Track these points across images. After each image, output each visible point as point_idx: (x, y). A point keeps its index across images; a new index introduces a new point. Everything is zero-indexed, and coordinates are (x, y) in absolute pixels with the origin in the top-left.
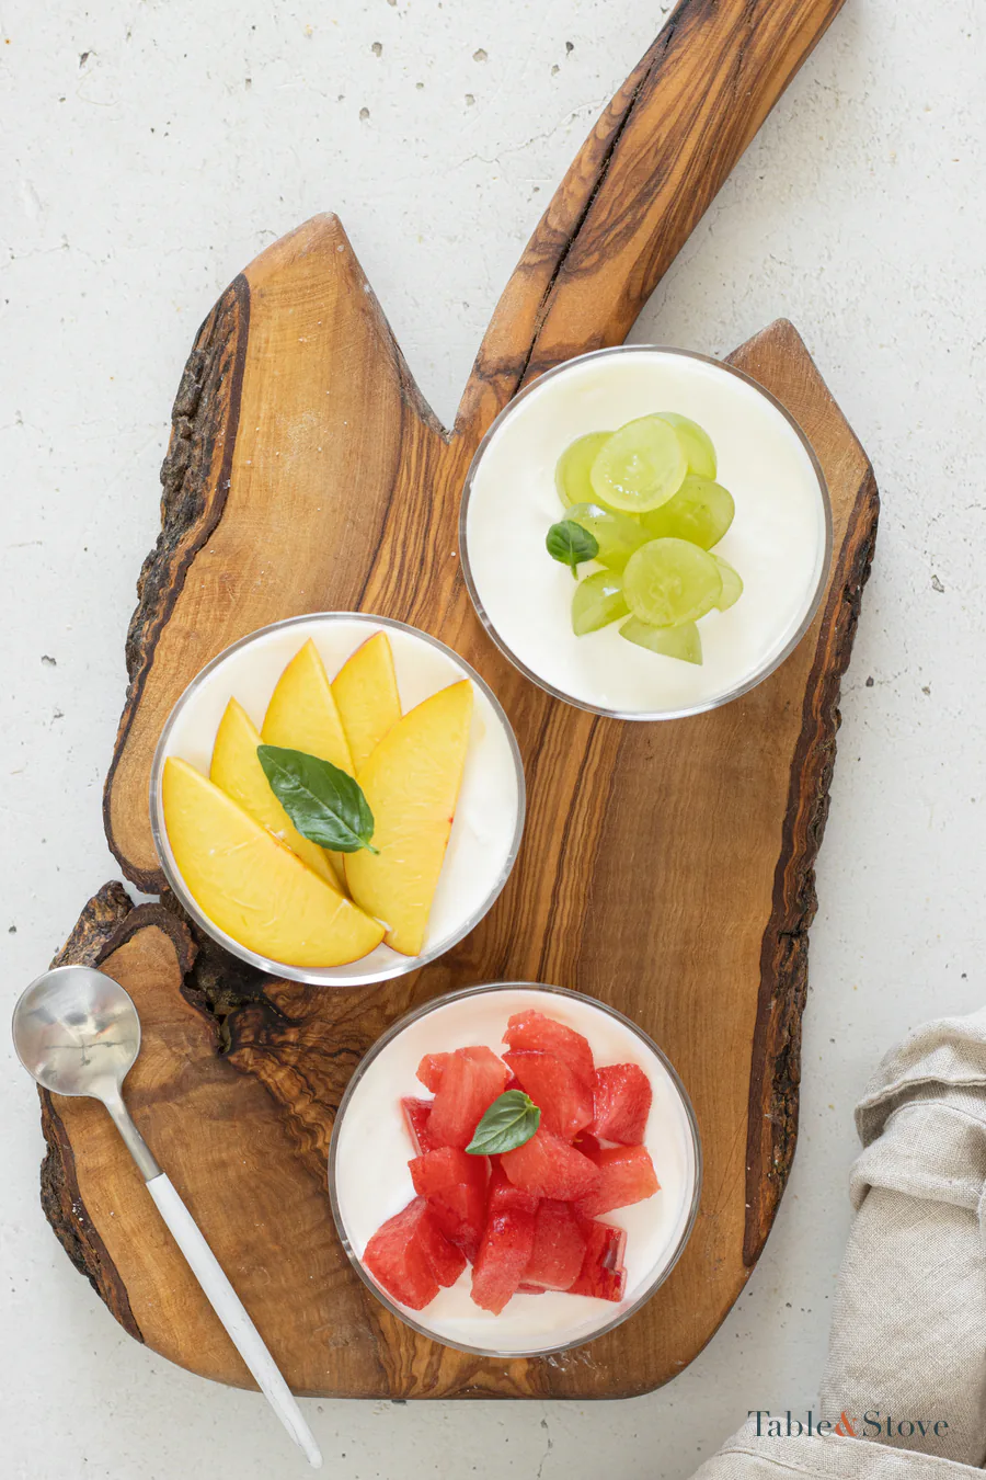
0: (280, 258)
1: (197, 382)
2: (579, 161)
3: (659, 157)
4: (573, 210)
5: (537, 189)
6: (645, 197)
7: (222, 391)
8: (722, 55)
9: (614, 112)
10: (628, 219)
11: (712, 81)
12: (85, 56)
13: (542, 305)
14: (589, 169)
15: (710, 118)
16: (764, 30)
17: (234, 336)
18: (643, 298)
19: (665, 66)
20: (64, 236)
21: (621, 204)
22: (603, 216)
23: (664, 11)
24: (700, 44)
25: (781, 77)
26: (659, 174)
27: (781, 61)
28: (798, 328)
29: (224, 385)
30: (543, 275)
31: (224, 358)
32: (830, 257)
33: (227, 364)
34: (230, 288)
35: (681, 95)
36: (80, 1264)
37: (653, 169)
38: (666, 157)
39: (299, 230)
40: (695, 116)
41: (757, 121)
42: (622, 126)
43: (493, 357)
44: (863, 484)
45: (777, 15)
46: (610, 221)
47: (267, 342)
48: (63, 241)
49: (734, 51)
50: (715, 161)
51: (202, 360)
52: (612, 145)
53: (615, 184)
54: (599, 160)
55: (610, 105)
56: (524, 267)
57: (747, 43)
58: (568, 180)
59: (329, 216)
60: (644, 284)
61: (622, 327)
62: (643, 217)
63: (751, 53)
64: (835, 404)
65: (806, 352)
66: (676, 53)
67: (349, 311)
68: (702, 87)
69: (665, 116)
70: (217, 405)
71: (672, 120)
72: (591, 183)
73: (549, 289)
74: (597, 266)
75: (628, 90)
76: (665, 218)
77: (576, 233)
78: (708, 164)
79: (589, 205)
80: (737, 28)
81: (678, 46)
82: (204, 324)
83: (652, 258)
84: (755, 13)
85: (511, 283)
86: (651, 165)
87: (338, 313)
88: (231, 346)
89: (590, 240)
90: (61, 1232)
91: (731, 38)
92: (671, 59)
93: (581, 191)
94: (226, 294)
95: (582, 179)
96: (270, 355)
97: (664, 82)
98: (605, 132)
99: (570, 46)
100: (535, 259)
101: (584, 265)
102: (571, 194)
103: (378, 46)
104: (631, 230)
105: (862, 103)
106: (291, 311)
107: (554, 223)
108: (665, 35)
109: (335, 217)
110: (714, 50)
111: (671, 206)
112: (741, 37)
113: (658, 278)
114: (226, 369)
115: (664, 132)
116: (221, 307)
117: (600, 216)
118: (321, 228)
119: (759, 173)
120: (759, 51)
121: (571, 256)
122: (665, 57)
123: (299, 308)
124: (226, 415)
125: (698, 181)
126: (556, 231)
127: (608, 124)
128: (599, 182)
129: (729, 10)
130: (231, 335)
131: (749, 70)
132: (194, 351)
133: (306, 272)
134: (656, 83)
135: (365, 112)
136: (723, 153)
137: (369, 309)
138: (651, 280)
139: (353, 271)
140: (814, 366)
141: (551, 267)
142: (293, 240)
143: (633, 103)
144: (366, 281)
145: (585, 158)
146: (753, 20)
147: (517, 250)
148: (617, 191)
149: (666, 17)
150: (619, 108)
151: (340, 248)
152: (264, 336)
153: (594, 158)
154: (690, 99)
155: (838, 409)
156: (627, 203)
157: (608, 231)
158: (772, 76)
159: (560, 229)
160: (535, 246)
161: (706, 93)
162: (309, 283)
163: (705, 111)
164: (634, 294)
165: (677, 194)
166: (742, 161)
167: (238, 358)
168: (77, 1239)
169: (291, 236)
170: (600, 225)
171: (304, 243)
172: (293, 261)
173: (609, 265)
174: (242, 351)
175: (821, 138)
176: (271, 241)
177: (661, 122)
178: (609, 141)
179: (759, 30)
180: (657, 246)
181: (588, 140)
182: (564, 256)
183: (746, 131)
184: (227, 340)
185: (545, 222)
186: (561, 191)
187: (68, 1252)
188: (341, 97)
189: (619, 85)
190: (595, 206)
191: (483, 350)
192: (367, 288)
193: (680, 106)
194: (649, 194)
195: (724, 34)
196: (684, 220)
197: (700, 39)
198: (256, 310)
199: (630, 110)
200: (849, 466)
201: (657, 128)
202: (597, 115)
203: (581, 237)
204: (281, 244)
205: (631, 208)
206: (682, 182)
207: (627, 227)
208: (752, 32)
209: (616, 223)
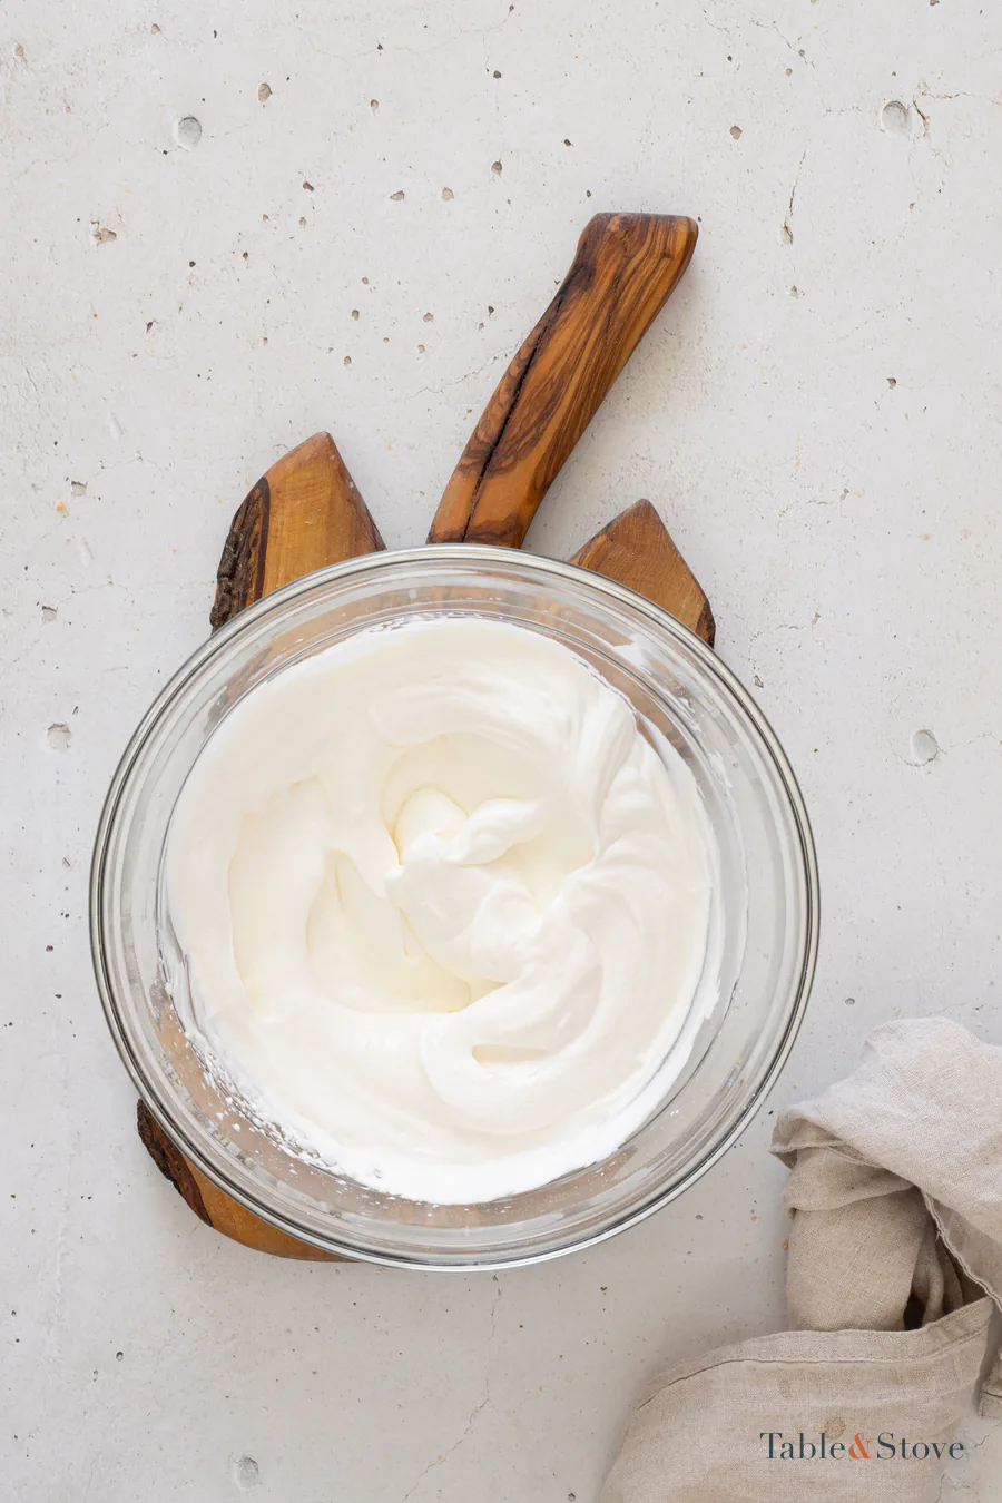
0: (289, 465)
1: (234, 553)
2: (498, 392)
3: (555, 387)
4: (495, 427)
5: (470, 411)
6: (546, 415)
7: (252, 559)
8: (597, 316)
9: (522, 357)
10: (534, 432)
11: (590, 334)
12: (150, 325)
13: (474, 494)
14: (505, 398)
15: (588, 361)
16: (626, 297)
17: (259, 521)
18: (546, 486)
19: (557, 324)
20: (139, 452)
21: (528, 422)
22: (516, 430)
23: (557, 283)
24: (581, 309)
25: (638, 330)
26: (555, 400)
27: (638, 317)
28: (656, 506)
29: (253, 554)
30: (475, 473)
31: (253, 537)
32: (677, 453)
33: (255, 540)
34: (256, 487)
35: (568, 344)
36: (166, 1171)
37: (549, 397)
38: (559, 388)
39: (303, 445)
40: (578, 359)
41: (624, 357)
42: (528, 367)
43: (441, 531)
44: (702, 615)
45: (634, 287)
46: (520, 435)
47: (282, 524)
48: (137, 455)
49: (604, 313)
50: (594, 390)
51: (237, 538)
52: (521, 380)
53: (523, 408)
54: (513, 391)
55: (519, 352)
56: (461, 468)
57: (614, 307)
58: (490, 406)
59: (324, 435)
60: (546, 478)
61: (531, 508)
62: (544, 430)
63: (617, 312)
64: (681, 558)
65: (660, 522)
66: (564, 316)
67: (339, 499)
68: (583, 337)
69: (558, 359)
70: (249, 570)
71: (561, 364)
72: (507, 408)
73: (479, 482)
74: (513, 465)
75: (532, 342)
76: (559, 431)
77: (497, 444)
78: (589, 392)
79: (506, 423)
80: (606, 296)
81: (565, 310)
82: (239, 511)
83: (551, 458)
84: (620, 285)
85: (452, 479)
86: (548, 396)
87: (331, 503)
88: (257, 528)
89: (507, 447)
90: (153, 1150)
91: (602, 303)
92: (559, 321)
93: (500, 413)
94: (253, 491)
95: (500, 405)
96: (285, 534)
97: (557, 334)
98: (516, 371)
99: (491, 310)
100: (469, 462)
101: (503, 465)
102: (493, 415)
103: (356, 313)
104: (536, 440)
105: (698, 344)
106: (299, 502)
107: (482, 436)
108: (557, 302)
109: (329, 436)
110: (591, 313)
111: (564, 420)
112: (609, 303)
113: (556, 472)
114: (254, 544)
115: (557, 372)
116: (249, 501)
117: (514, 430)
118: (318, 444)
119: (626, 396)
120: (622, 312)
121: (494, 459)
122: (557, 317)
123: (305, 501)
124: (255, 576)
125: (582, 404)
126: (482, 442)
127: (518, 365)
128: (513, 407)
129: (601, 284)
130: (258, 521)
131: (615, 326)
132: (231, 531)
133: (309, 475)
134: (551, 336)
135: (348, 359)
136: (599, 384)
137: (354, 500)
138: (551, 475)
139: (342, 473)
140: (666, 532)
141: (481, 467)
142: (299, 453)
143: (535, 350)
144: (351, 480)
145: (502, 390)
146: (618, 290)
147: (455, 455)
148: (526, 412)
149: (558, 287)
150: (525, 356)
151: (333, 457)
152: (280, 520)
153: (508, 390)
154: (575, 347)
155: (684, 562)
156: (532, 421)
157: (519, 442)
158: (632, 328)
159: (486, 440)
160: (469, 452)
161: (585, 343)
162: (312, 482)
163: (586, 355)
164: (539, 485)
165: (567, 412)
166: (614, 387)
167: (262, 536)
168: (164, 1154)
169: (297, 450)
170: (514, 437)
171: (307, 454)
172: (300, 466)
173: (520, 466)
174: (265, 531)
175: (670, 370)
176: (284, 452)
177: (555, 363)
178: (518, 379)
179: (621, 298)
180: (554, 450)
181: (504, 377)
182: (489, 460)
183: (615, 367)
184: (254, 524)
185: (475, 435)
186: (486, 413)
187: (158, 1164)
188: (331, 349)
189: (526, 336)
190: (510, 424)
191: (433, 525)
192: (352, 485)
193: (569, 351)
194: (548, 414)
195: (598, 300)
196: (573, 433)
197: (581, 304)
198: (274, 502)
199: (533, 355)
200: (692, 601)
201: (552, 368)
202: (511, 357)
203: (500, 446)
204: (290, 455)
205: (535, 424)
206: (571, 405)
207: (533, 438)
208: (617, 300)
209: (525, 435)
